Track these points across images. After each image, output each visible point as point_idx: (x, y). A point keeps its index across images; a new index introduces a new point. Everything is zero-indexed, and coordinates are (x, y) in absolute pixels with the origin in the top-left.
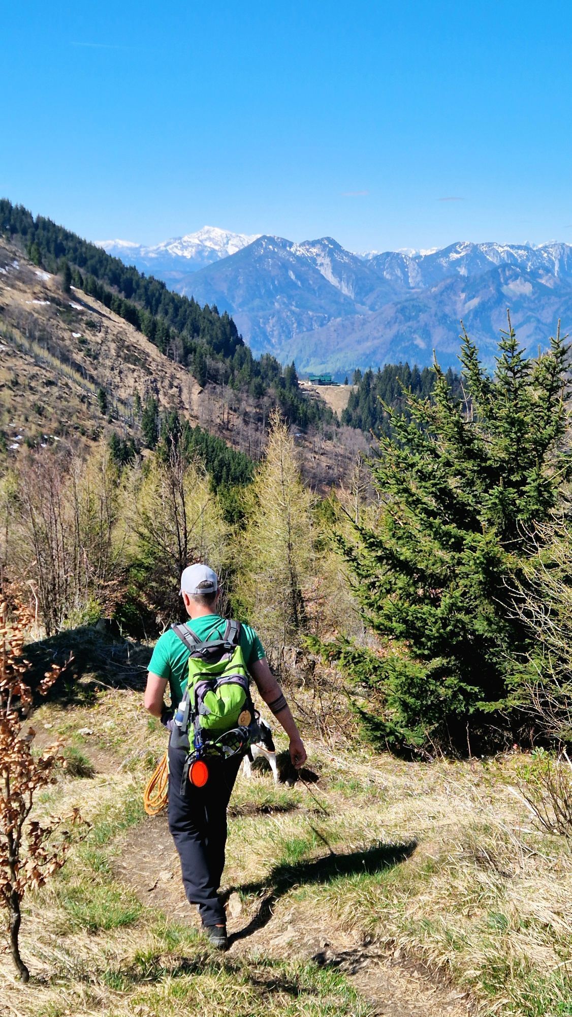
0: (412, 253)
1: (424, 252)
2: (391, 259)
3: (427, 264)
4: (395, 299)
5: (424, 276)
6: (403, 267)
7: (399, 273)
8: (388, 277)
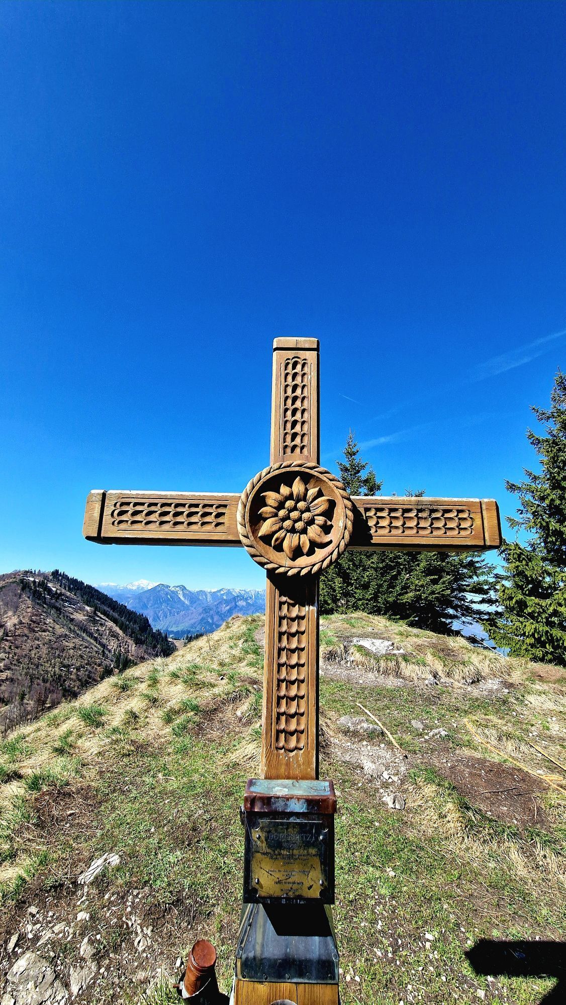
0: (209, 591)
1: (213, 591)
2: (202, 592)
3: (214, 594)
4: (203, 606)
5: (212, 598)
6: (206, 595)
7: (204, 597)
8: (201, 598)
